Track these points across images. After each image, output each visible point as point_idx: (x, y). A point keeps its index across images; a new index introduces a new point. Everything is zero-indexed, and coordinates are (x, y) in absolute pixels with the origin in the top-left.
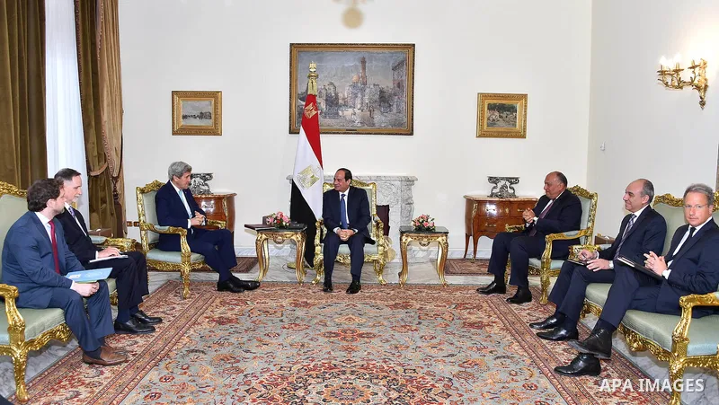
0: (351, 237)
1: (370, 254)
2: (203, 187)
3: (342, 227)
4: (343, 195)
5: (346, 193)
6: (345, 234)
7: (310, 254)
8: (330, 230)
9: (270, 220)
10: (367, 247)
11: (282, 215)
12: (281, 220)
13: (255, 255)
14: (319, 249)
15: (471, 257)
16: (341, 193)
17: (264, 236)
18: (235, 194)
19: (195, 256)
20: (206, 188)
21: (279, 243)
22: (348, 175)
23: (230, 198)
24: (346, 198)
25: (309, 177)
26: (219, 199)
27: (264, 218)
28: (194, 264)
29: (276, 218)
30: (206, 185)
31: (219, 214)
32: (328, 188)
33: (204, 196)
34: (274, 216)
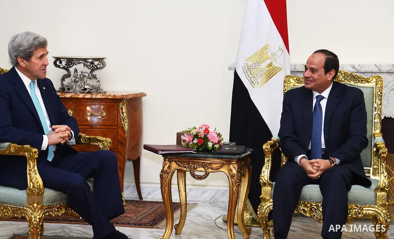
2: (89, 81)
4: (320, 98)
5: (326, 93)
6: (316, 166)
9: (185, 138)
11: (207, 131)
12: (206, 139)
14: (267, 191)
16: (316, 94)
17: (174, 165)
18: (144, 95)
20: (93, 82)
21: (200, 178)
22: (331, 62)
24: (324, 103)
25: (264, 66)
26: (113, 103)
27: (179, 135)
28: (50, 207)
29: (196, 136)
30: (95, 77)
31: (113, 128)
32: (293, 84)
34: (194, 132)
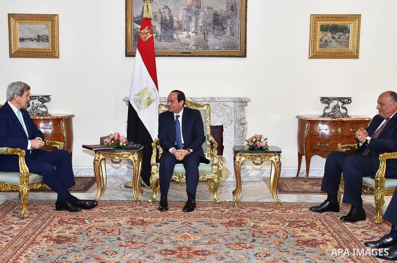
0: (187, 157)
1: (205, 173)
2: (41, 109)
3: (177, 148)
4: (178, 116)
5: (181, 114)
6: (181, 154)
7: (146, 173)
8: (166, 150)
9: (107, 140)
10: (202, 167)
11: (119, 136)
12: (118, 141)
13: (92, 174)
14: (155, 169)
15: (304, 175)
16: (175, 114)
17: (102, 157)
18: (73, 116)
19: (33, 177)
20: (44, 109)
21: (117, 163)
22: (181, 96)
23: (68, 120)
24: (180, 119)
25: (145, 98)
26: (57, 121)
27: (102, 139)
28: (33, 184)
29: (113, 139)
30: (45, 106)
31: (57, 136)
32: (164, 109)
33: (42, 118)
34: (112, 137)
